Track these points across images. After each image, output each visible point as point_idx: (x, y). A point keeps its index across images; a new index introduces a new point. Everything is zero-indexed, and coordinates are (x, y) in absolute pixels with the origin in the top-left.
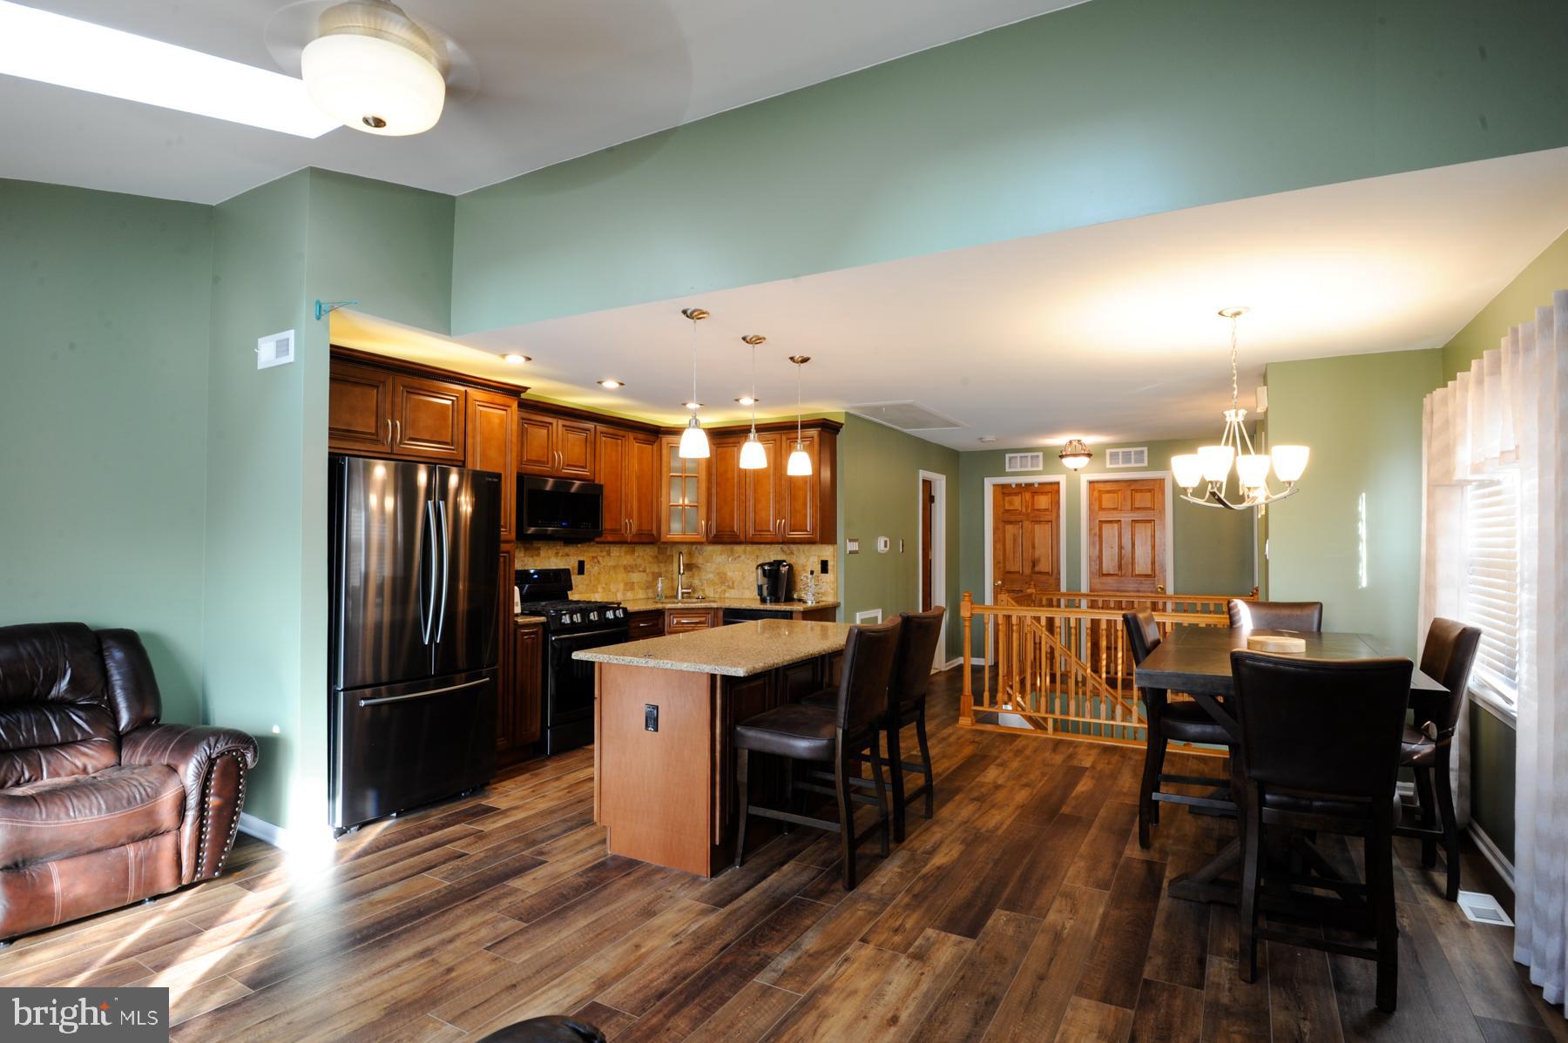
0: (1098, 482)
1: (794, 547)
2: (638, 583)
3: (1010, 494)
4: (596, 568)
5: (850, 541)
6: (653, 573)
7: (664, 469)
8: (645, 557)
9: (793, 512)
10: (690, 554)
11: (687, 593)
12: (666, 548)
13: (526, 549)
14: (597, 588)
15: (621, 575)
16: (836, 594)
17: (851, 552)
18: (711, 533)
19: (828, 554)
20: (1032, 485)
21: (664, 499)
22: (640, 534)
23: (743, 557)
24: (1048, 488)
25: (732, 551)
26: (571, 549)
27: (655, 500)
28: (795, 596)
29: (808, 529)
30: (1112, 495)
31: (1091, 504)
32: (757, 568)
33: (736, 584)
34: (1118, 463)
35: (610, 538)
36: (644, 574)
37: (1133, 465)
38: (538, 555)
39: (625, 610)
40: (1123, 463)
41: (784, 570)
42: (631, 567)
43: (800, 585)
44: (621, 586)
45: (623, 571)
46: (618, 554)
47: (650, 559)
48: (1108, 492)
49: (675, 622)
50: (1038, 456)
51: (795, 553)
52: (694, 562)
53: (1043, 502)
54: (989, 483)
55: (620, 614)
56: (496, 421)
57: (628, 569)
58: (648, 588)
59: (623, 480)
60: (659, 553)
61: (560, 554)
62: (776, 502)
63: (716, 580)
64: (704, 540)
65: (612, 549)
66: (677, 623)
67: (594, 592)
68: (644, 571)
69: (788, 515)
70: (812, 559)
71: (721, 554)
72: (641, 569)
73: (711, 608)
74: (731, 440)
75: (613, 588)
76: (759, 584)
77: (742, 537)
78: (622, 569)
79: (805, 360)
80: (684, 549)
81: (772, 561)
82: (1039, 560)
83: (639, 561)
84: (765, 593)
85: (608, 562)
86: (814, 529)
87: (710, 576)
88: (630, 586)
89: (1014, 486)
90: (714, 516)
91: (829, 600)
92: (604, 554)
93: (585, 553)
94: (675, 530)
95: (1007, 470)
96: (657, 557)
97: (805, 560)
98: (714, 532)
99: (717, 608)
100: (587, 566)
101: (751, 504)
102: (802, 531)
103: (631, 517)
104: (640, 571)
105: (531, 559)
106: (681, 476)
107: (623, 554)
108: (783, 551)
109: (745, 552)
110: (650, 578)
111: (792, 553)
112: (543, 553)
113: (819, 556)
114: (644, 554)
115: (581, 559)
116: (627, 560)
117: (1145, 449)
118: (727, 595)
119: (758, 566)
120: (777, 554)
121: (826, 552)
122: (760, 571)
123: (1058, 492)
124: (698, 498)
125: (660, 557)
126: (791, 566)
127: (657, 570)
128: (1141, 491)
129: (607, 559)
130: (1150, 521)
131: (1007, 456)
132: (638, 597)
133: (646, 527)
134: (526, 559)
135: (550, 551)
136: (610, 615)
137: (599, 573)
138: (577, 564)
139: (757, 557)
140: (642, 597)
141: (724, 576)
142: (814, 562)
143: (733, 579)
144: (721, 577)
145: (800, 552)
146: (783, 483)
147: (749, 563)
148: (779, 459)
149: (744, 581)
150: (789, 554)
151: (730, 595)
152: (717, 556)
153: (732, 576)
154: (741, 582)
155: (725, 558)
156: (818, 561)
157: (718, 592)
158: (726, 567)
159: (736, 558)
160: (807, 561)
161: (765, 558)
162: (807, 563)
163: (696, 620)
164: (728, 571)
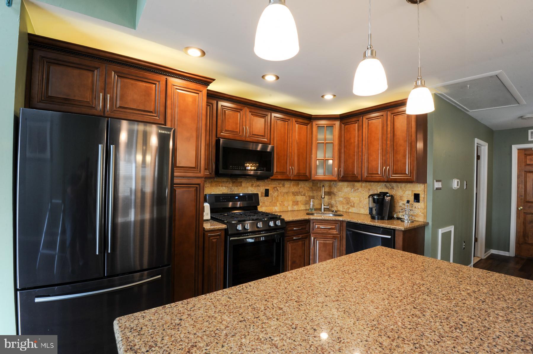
1: (394, 185)
2: (301, 201)
4: (276, 193)
5: (437, 181)
6: (309, 196)
7: (314, 139)
8: (305, 187)
9: (395, 162)
10: (330, 187)
11: (327, 208)
12: (317, 183)
13: (233, 183)
14: (276, 204)
15: (291, 197)
16: (425, 217)
17: (437, 189)
18: (340, 174)
19: (420, 189)
21: (313, 156)
22: (299, 175)
23: (360, 189)
25: (354, 186)
26: (260, 183)
27: (308, 156)
28: (395, 216)
29: (407, 173)
32: (369, 197)
33: (355, 205)
35: (279, 177)
36: (304, 197)
38: (241, 185)
39: (282, 220)
41: (388, 199)
42: (296, 192)
43: (398, 209)
44: (291, 203)
45: (292, 195)
46: (289, 186)
47: (308, 189)
49: (316, 227)
51: (395, 188)
52: (332, 191)
55: (278, 223)
56: (190, 99)
57: (295, 194)
58: (306, 204)
59: (288, 145)
60: (313, 186)
61: (254, 185)
62: (383, 156)
63: (344, 202)
64: (337, 179)
65: (285, 183)
66: (318, 228)
67: (274, 206)
68: (305, 195)
69: (391, 164)
70: (407, 193)
71: (347, 187)
72: (302, 194)
73: (339, 221)
74: (354, 120)
75: (286, 203)
76: (371, 206)
77: (359, 178)
78: (291, 194)
80: (327, 184)
81: (379, 193)
83: (301, 190)
84: (374, 212)
85: (284, 190)
86: (411, 172)
87: (341, 199)
88: (296, 203)
90: (343, 165)
91: (420, 219)
92: (281, 185)
93: (270, 186)
94: (320, 173)
96: (312, 188)
97: (402, 194)
98: (342, 174)
99: (343, 221)
100: (270, 192)
101: (366, 157)
102: (402, 174)
103: (292, 165)
104: (302, 195)
105: (236, 188)
106: (324, 143)
107: (291, 186)
108: (386, 187)
109: (361, 186)
110: (308, 199)
111: (393, 188)
112: (243, 185)
113: (412, 191)
114: (304, 187)
115: (267, 188)
116: (294, 189)
118: (350, 210)
119: (370, 196)
120: (382, 189)
121: (419, 188)
122: (371, 199)
124: (333, 155)
125: (314, 188)
126: (392, 197)
127: (311, 195)
129: (282, 188)
132: (301, 209)
133: (302, 171)
134: (233, 188)
135: (248, 184)
136: (272, 224)
137: (277, 196)
138: (264, 191)
139: (369, 189)
140: (302, 209)
141: (348, 200)
142: (409, 195)
143: (354, 202)
144: (347, 200)
145: (398, 187)
146: (388, 142)
147: (364, 193)
148: (385, 128)
149: (361, 204)
150: (391, 189)
151: (352, 210)
152: (345, 188)
153: (353, 200)
154: (358, 204)
155: (350, 190)
156: (412, 194)
157: (345, 209)
158: (350, 194)
159: (356, 190)
160: (404, 193)
161: (374, 190)
162: (404, 195)
163: (329, 227)
164: (351, 197)
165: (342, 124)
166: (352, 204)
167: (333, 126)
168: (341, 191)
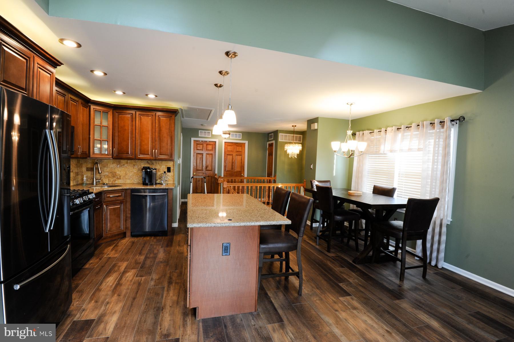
0: (227, 142)
3: (199, 144)
5: (178, 159)
7: (92, 121)
9: (161, 147)
11: (99, 182)
12: (80, 160)
16: (174, 181)
20: (206, 141)
21: (91, 136)
22: (83, 153)
23: (126, 165)
24: (212, 143)
25: (119, 162)
27: (87, 136)
28: (158, 182)
29: (169, 155)
30: (231, 147)
31: (225, 149)
33: (122, 177)
34: (233, 137)
35: (74, 156)
37: (238, 138)
40: (235, 137)
41: (154, 171)
43: (158, 177)
48: (230, 146)
50: (209, 132)
51: (154, 164)
53: (210, 147)
54: (193, 139)
55: (94, 195)
60: (78, 162)
62: (152, 142)
63: (110, 175)
64: (111, 157)
69: (159, 149)
70: (163, 166)
71: (113, 164)
74: (127, 112)
79: (221, 86)
82: (208, 166)
86: (171, 154)
87: (107, 173)
89: (200, 141)
90: (116, 146)
91: (171, 182)
95: (199, 136)
96: (77, 165)
97: (160, 167)
98: (117, 152)
99: (127, 189)
101: (138, 142)
103: (80, 145)
106: (100, 126)
108: (148, 163)
109: (127, 163)
111: (153, 164)
113: (166, 165)
117: (241, 134)
118: (116, 182)
120: (145, 164)
121: (170, 164)
122: (144, 171)
123: (215, 144)
124: (108, 137)
128: (239, 146)
130: (241, 155)
131: (199, 131)
133: (85, 150)
136: (90, 196)
141: (115, 174)
142: (164, 168)
143: (120, 175)
144: (113, 174)
145: (157, 163)
146: (156, 134)
147: (129, 168)
148: (154, 124)
149: (127, 177)
150: (151, 164)
151: (118, 182)
152: (110, 164)
153: (120, 174)
154: (124, 176)
155: (115, 165)
156: (166, 167)
157: (111, 181)
158: (116, 169)
159: (122, 165)
160: (161, 167)
161: (138, 166)
162: (160, 168)
163: (117, 195)
164: (117, 171)
165: (116, 113)
166: (119, 177)
167: (108, 113)
168: (107, 166)
